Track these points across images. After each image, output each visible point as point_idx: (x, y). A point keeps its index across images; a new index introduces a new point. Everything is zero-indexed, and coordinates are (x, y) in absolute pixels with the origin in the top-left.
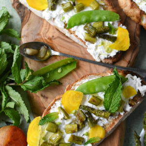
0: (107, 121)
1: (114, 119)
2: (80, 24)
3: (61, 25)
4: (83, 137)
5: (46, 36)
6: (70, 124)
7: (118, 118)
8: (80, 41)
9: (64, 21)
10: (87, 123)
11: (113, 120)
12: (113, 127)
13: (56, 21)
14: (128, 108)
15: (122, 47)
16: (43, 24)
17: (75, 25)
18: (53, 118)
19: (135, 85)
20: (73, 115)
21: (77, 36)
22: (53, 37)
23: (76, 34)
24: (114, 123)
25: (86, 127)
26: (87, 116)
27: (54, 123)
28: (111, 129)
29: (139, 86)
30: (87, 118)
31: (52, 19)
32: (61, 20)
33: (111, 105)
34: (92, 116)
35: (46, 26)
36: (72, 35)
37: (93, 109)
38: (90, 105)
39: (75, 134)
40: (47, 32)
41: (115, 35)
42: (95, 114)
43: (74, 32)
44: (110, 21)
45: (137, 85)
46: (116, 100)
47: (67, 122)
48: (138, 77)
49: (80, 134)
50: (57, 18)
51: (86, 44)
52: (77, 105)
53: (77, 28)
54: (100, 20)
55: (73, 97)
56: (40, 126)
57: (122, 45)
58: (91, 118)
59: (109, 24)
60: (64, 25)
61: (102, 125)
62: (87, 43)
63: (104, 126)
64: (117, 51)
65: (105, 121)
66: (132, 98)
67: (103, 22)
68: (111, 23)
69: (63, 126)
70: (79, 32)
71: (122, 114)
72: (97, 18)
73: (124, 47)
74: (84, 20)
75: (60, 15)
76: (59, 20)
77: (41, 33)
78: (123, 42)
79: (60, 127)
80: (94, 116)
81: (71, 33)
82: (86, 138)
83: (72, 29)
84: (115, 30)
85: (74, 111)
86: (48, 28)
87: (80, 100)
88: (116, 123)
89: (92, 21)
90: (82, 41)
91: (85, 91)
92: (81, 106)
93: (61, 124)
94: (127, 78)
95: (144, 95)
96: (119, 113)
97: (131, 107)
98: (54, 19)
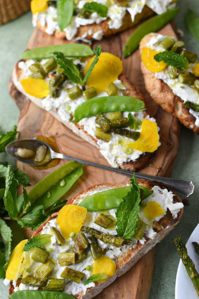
0: (120, 251)
1: (131, 249)
2: (90, 115)
3: (66, 117)
4: (84, 272)
5: (48, 133)
6: (68, 251)
7: (137, 248)
8: (90, 139)
9: (70, 112)
10: (89, 253)
11: (129, 250)
12: (128, 261)
13: (59, 112)
14: (152, 234)
15: (148, 146)
16: (45, 117)
17: (83, 117)
18: (43, 241)
19: (164, 201)
20: (71, 239)
21: (86, 132)
22: (57, 134)
23: (85, 129)
24: (129, 255)
25: (89, 259)
26: (90, 242)
27: (44, 249)
28: (124, 263)
29: (169, 202)
30: (89, 245)
31: (55, 110)
32: (66, 111)
33: (127, 229)
34: (97, 243)
35: (49, 120)
36: (81, 131)
37: (99, 233)
38: (97, 227)
39: (72, 267)
40: (49, 128)
41: (138, 131)
42: (102, 240)
43: (83, 126)
44: (132, 110)
45: (166, 202)
46: (132, 221)
47: (63, 250)
48: (169, 191)
49: (79, 268)
50: (61, 108)
51: (98, 143)
52: (78, 226)
53: (86, 120)
54: (117, 109)
55: (73, 214)
56: (24, 252)
57: (148, 144)
58: (96, 245)
59: (130, 114)
60: (69, 117)
61: (112, 256)
62: (99, 141)
63: (115, 259)
64: (141, 153)
65: (118, 252)
66: (158, 219)
67: (122, 113)
68: (133, 113)
69: (57, 255)
70: (89, 126)
71: (142, 242)
72: (113, 107)
73: (150, 147)
74: (95, 109)
75: (65, 104)
76: (63, 111)
77: (42, 130)
78: (149, 139)
79: (52, 255)
80: (101, 243)
81: (79, 129)
82: (88, 274)
83: (80, 123)
84: (139, 124)
85: (71, 234)
86: (51, 122)
87: (82, 219)
88: (133, 255)
89: (107, 111)
90: (94, 139)
91: (91, 207)
92: (83, 227)
93: (52, 251)
94: (153, 191)
95: (176, 216)
96: (138, 241)
97: (156, 233)
98: (57, 109)
